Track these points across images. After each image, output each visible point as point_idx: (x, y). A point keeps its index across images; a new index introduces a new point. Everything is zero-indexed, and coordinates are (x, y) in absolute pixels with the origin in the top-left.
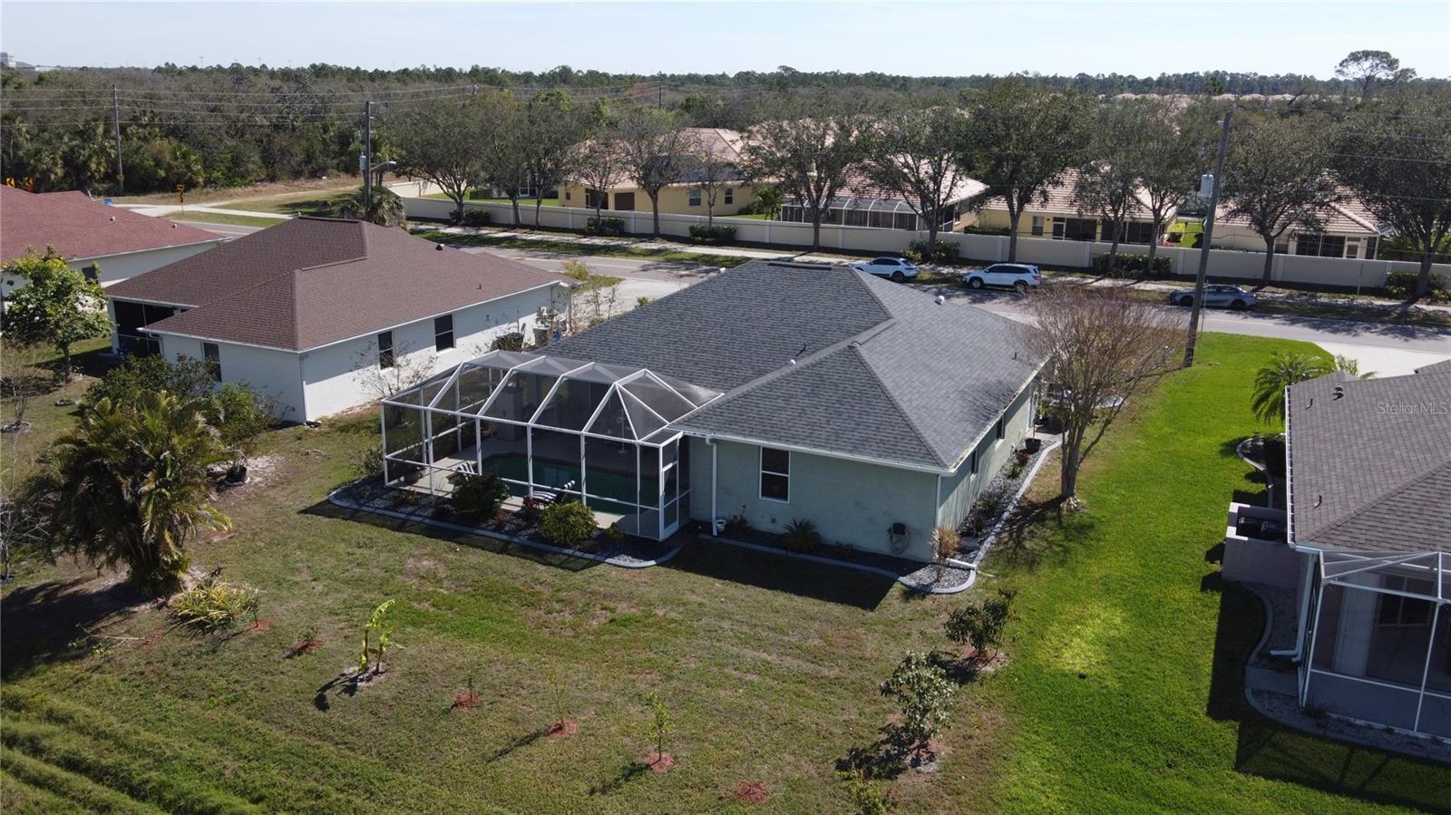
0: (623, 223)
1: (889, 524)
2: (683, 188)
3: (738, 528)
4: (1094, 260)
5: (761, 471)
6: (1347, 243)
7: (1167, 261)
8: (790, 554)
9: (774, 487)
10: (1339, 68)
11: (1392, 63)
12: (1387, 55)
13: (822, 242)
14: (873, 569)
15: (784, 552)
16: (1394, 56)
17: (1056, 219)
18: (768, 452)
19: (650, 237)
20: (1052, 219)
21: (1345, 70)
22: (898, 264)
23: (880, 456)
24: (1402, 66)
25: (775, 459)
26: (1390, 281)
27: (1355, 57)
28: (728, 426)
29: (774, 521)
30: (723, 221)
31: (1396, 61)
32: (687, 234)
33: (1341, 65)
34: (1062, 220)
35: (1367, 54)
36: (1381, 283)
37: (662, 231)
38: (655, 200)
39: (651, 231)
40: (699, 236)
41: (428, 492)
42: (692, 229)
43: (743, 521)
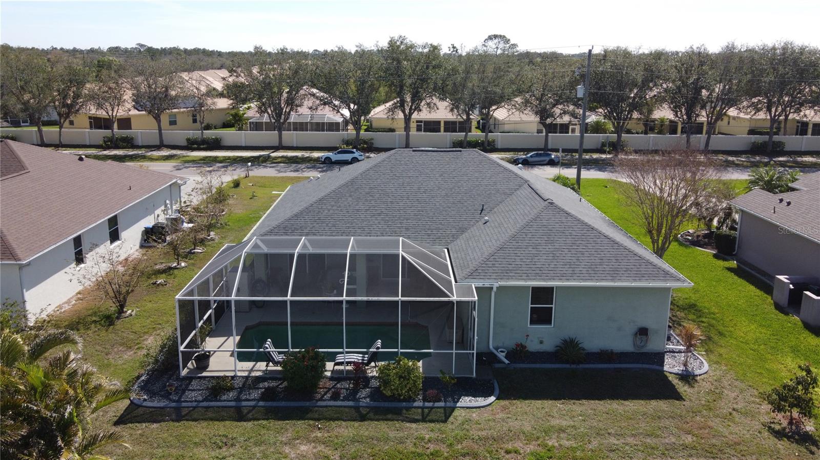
0: (132, 139)
1: (634, 329)
2: (183, 112)
3: (518, 353)
4: (453, 143)
5: (530, 306)
6: (571, 127)
7: (494, 141)
8: (574, 366)
9: (541, 316)
10: (484, 43)
11: (507, 41)
12: (504, 37)
13: (284, 144)
14: (640, 366)
15: (568, 366)
16: (508, 37)
17: (417, 122)
18: (536, 290)
19: (158, 147)
20: (415, 122)
21: (486, 44)
22: (353, 153)
23: (635, 280)
24: (512, 42)
25: (542, 295)
26: (603, 145)
27: (490, 38)
28: (506, 274)
29: (541, 342)
30: (210, 134)
31: (509, 40)
32: (185, 143)
33: (484, 42)
34: (421, 122)
35: (496, 36)
36: (599, 147)
37: (165, 143)
38: (159, 121)
39: (158, 143)
40: (192, 145)
41: (232, 374)
42: (188, 140)
43: (522, 347)
